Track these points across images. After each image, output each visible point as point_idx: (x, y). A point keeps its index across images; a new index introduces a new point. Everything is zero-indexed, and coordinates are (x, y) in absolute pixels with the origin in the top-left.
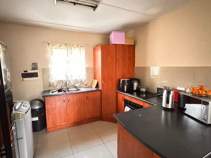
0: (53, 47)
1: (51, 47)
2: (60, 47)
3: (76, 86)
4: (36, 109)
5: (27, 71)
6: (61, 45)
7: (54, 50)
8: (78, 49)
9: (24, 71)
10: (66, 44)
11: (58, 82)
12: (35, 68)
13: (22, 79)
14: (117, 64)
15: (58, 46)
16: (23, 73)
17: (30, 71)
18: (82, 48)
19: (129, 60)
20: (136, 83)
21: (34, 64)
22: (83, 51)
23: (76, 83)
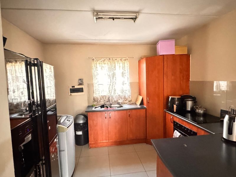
0: (98, 63)
1: (95, 63)
2: (104, 62)
3: (119, 103)
4: (80, 123)
5: (74, 87)
6: (104, 60)
7: (98, 65)
8: (122, 62)
9: (72, 87)
10: (110, 59)
11: (101, 97)
12: (81, 84)
13: (70, 94)
14: (164, 77)
15: (101, 61)
16: (71, 88)
17: (77, 87)
18: (126, 62)
19: (181, 73)
20: (190, 102)
21: (80, 79)
22: (127, 64)
23: (119, 99)
